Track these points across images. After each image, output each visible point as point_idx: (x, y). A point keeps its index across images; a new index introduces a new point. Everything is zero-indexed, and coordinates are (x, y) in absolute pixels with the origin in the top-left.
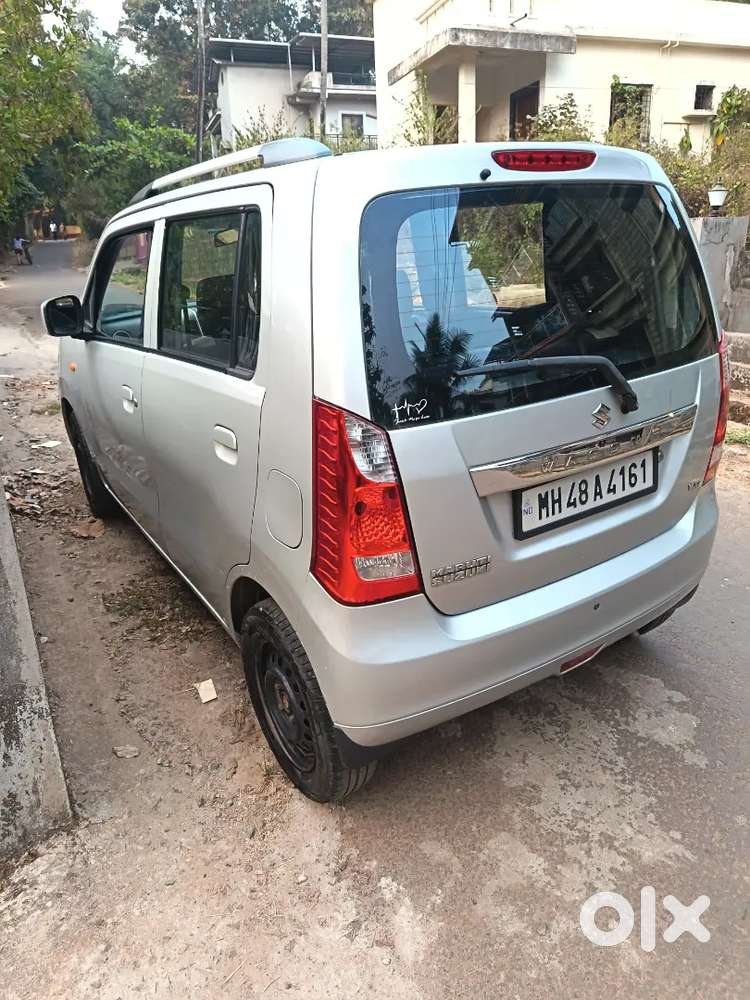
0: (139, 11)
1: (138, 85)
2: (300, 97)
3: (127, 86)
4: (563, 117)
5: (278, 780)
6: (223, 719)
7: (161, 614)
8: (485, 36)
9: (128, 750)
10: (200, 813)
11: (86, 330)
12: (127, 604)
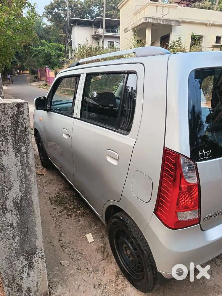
0: (49, 10)
1: (47, 31)
2: (95, 36)
3: (44, 31)
4: (177, 44)
5: (121, 277)
6: (97, 250)
7: (70, 206)
8: (155, 19)
9: (65, 262)
10: (94, 291)
11: (47, 108)
12: (58, 201)
